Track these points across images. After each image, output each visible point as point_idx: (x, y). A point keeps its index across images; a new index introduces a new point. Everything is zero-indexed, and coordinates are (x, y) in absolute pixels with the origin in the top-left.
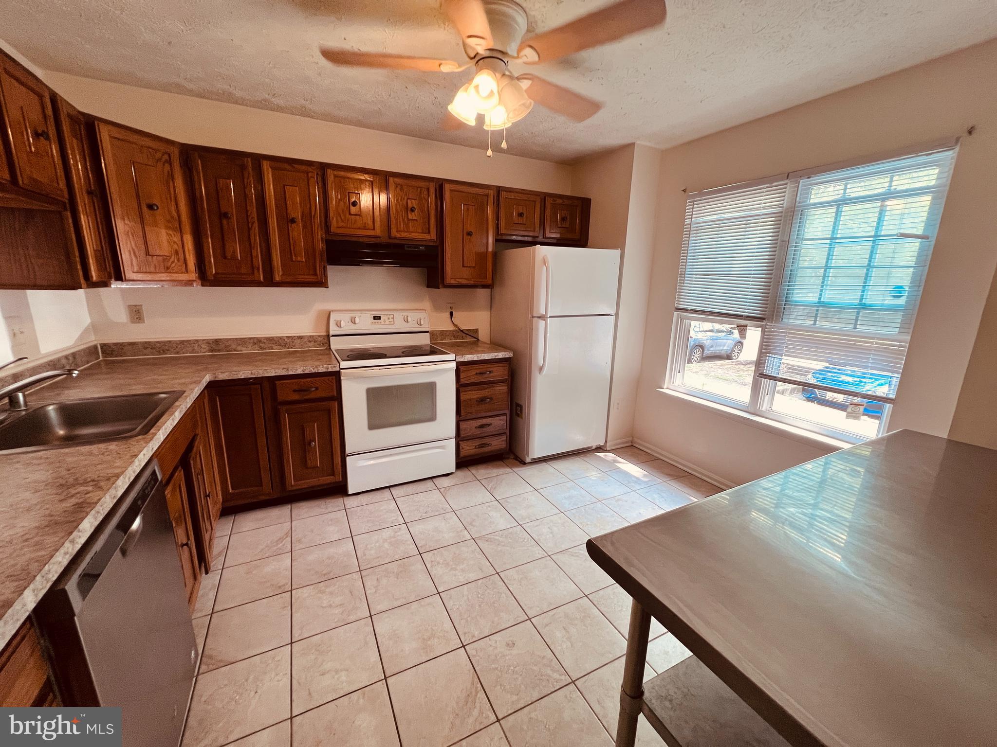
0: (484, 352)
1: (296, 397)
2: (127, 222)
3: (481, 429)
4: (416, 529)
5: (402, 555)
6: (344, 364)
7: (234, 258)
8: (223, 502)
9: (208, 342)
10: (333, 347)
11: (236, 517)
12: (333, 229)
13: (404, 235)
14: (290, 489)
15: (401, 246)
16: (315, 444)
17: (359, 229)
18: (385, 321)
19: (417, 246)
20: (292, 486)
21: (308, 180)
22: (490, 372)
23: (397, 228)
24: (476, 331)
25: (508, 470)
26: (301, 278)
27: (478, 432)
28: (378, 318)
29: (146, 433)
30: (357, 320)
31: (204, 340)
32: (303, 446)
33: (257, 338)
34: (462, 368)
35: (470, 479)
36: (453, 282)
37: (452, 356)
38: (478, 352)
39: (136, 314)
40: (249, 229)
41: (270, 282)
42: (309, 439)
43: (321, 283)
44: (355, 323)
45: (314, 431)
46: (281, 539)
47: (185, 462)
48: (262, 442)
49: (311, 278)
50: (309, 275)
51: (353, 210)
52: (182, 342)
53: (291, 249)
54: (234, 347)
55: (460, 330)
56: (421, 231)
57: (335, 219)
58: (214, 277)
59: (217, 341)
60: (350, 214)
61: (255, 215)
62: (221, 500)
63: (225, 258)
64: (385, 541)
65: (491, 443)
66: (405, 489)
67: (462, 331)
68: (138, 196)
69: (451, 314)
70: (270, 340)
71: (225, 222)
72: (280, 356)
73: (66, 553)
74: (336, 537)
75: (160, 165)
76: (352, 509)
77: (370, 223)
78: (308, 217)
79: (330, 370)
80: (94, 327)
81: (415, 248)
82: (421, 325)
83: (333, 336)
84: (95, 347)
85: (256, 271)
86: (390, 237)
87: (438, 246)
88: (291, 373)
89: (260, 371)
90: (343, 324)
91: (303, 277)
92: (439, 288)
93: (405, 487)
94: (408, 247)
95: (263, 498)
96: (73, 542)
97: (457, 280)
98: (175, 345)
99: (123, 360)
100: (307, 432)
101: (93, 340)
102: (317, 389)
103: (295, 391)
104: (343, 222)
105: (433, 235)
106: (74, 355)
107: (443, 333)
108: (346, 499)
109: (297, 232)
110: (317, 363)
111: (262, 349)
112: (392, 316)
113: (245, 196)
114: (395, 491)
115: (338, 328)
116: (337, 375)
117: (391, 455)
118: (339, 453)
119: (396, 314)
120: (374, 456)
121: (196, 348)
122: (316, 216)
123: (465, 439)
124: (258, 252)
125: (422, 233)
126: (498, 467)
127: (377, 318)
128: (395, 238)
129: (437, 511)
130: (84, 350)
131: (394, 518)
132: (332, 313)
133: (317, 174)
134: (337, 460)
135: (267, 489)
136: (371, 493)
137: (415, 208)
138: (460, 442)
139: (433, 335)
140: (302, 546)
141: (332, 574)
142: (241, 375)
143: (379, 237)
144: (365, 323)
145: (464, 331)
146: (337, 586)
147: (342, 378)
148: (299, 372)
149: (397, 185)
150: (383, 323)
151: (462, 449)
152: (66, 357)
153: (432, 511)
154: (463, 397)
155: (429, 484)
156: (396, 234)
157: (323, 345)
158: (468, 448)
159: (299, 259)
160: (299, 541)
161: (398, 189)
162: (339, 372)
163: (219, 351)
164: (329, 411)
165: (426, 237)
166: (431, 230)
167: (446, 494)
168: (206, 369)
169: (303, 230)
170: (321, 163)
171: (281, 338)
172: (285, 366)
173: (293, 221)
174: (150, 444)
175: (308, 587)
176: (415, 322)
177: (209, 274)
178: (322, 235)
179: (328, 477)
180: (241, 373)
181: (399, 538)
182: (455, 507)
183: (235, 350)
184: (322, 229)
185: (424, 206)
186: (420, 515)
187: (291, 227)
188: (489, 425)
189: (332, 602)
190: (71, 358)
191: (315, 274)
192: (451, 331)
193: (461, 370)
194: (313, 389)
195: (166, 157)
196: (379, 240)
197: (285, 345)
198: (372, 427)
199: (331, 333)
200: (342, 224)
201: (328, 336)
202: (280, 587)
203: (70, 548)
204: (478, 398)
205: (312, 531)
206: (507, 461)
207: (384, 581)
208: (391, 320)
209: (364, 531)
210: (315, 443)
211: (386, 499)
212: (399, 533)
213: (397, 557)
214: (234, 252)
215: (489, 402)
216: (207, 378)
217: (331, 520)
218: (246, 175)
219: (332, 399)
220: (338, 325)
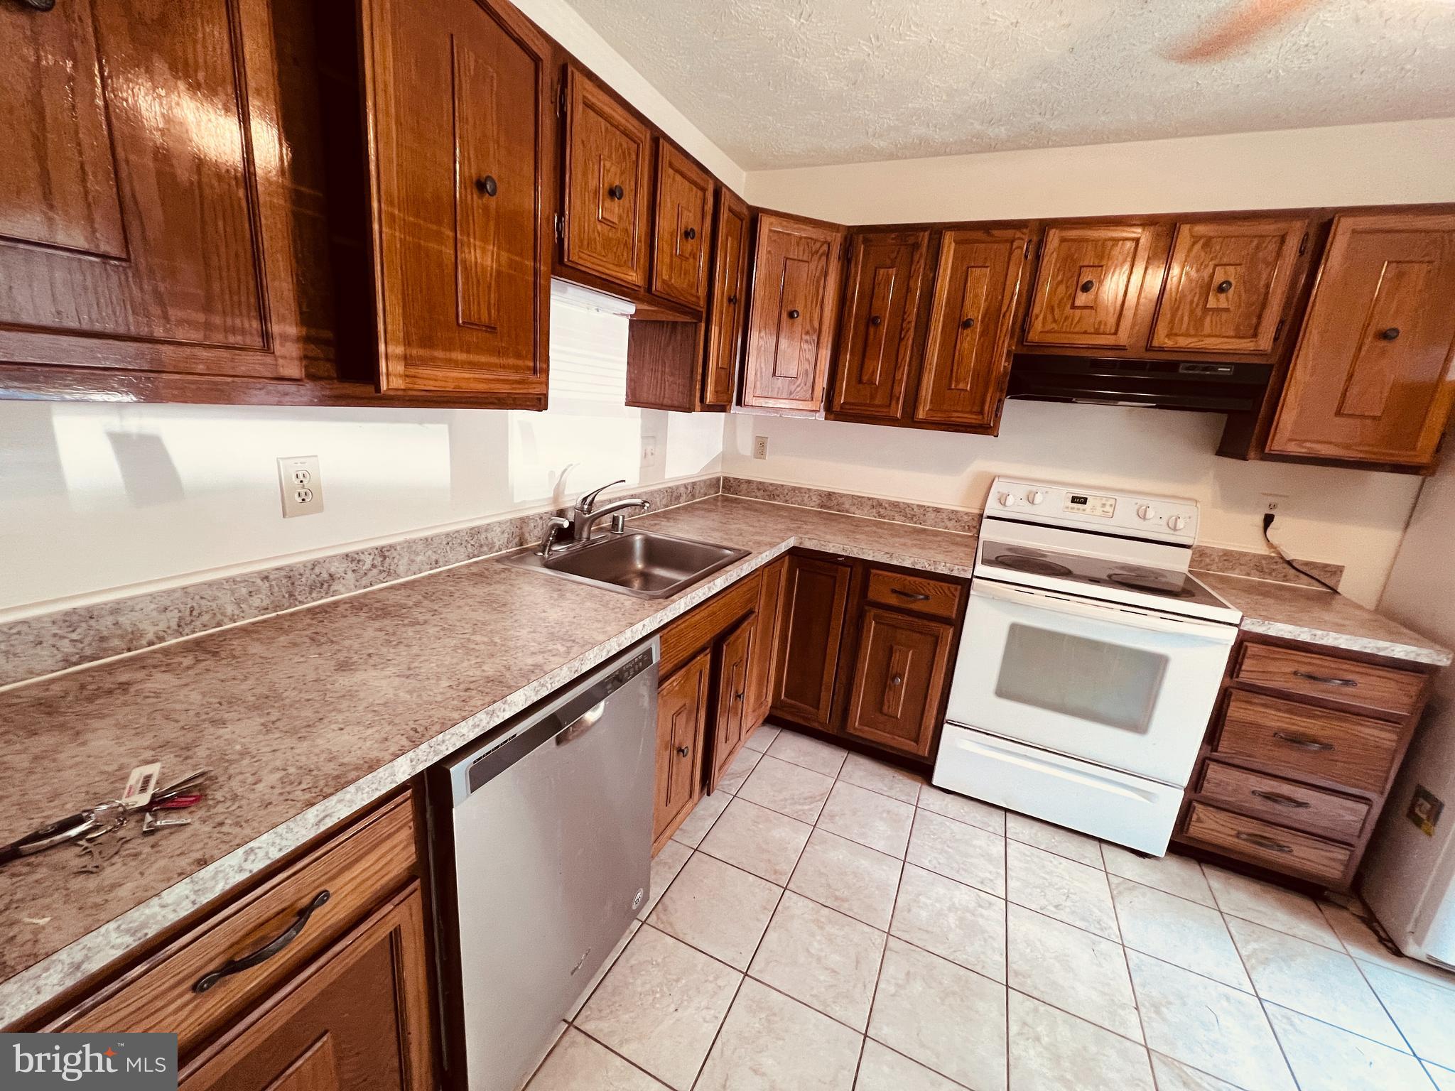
0: (1339, 628)
1: (893, 600)
2: (763, 334)
3: (1270, 803)
4: (1022, 926)
5: (972, 960)
6: (981, 570)
7: (872, 382)
8: (771, 707)
9: (820, 494)
10: (984, 535)
11: (782, 734)
12: (1034, 335)
13: (1183, 342)
14: (851, 731)
15: (1173, 366)
16: (903, 683)
17: (1085, 333)
18: (1093, 509)
19: (1212, 366)
20: (855, 729)
21: (1010, 253)
22: (1346, 682)
23: (1172, 329)
24: (1337, 571)
25: (1329, 938)
26: (957, 417)
27: (1259, 805)
28: (1083, 501)
29: (667, 598)
30: (1038, 499)
31: (816, 491)
32: (885, 679)
33: (878, 500)
34: (1253, 649)
35: (1196, 896)
36: (1293, 449)
37: (1234, 615)
38: (1320, 624)
39: (761, 447)
40: (901, 339)
41: (909, 420)
42: (894, 672)
43: (987, 427)
44: (1032, 503)
45: (907, 660)
46: (812, 799)
47: (717, 646)
48: (834, 647)
49: (973, 419)
50: (971, 412)
51: (1082, 299)
52: (794, 489)
53: (952, 370)
54: (847, 506)
55: (1282, 558)
56: (1232, 333)
57: (1041, 317)
58: (841, 408)
59: (830, 495)
60: (1073, 307)
61: (913, 317)
62: (770, 704)
63: (860, 381)
64: (952, 908)
65: (1293, 847)
66: (1034, 831)
67: (1289, 563)
68: (781, 302)
69: (1268, 520)
70: (895, 505)
71: (872, 330)
72: (895, 531)
73: (475, 726)
74: (880, 845)
75: (816, 258)
76: (926, 813)
77: (1112, 320)
78: (993, 315)
79: (955, 573)
80: (724, 458)
81: (1206, 369)
82: (1175, 529)
83: (989, 517)
84: (718, 479)
85: (894, 403)
86: (1149, 348)
87: (1271, 366)
88: (895, 562)
89: (854, 549)
90: (1010, 501)
91: (960, 415)
92: (1244, 458)
93: (1037, 825)
94: (1188, 369)
95: (816, 725)
96: (492, 714)
97: (1308, 445)
98: (786, 491)
99: (736, 499)
100: (896, 657)
101: (719, 472)
102: (927, 598)
103: (894, 591)
104: (1055, 321)
105: (1265, 341)
106: (694, 484)
107: (1229, 558)
108: (926, 788)
109: (970, 342)
110: (939, 557)
111: (880, 516)
112: (1112, 502)
113: (908, 290)
114: (1014, 824)
115: (1001, 507)
116: (964, 586)
117: (1026, 757)
118: (935, 712)
119: (1122, 500)
120: (993, 745)
121: (806, 499)
122: (1008, 314)
123: (1215, 804)
124: (904, 375)
125: (1238, 337)
126: (1296, 911)
127: (1079, 500)
128: (1161, 349)
129: (1083, 919)
130: (705, 481)
131: (988, 875)
132: (996, 480)
133: (1030, 241)
134: (930, 722)
135: (824, 716)
136: (972, 803)
137: (1229, 284)
138: (1195, 804)
139: (1200, 555)
140: (831, 827)
141: (846, 905)
142: (831, 549)
143: (1123, 348)
144: (1053, 506)
145: (1294, 564)
146: (842, 933)
147: (972, 592)
148: (907, 564)
149: (1195, 239)
150: (1088, 511)
151: (1199, 820)
152: (686, 486)
153: (1073, 912)
154: (1236, 711)
155: (1091, 849)
156: (1166, 340)
157: (969, 530)
158: (1214, 826)
159: (961, 386)
160: (832, 817)
161: (1198, 246)
162: (971, 580)
163: (829, 508)
164: (936, 640)
165: (1246, 345)
166: (1262, 329)
167: (1120, 893)
168: (795, 531)
169: (980, 338)
170: (1041, 221)
171: (909, 505)
172: (891, 551)
173: (967, 324)
174: (659, 615)
175: (807, 901)
176: (1163, 522)
177: (836, 403)
178: (1009, 346)
179: (908, 742)
180: (831, 545)
181: (981, 921)
182: (1129, 938)
183: (847, 512)
184: (1012, 337)
185: (1259, 278)
186: (1043, 902)
187: (962, 334)
188: (1300, 804)
189: (823, 954)
190: (689, 487)
191: (981, 412)
192: (1254, 555)
193: (1249, 652)
194: (921, 597)
195: (825, 247)
196: (1122, 353)
197: (912, 517)
198: (1001, 692)
199: (987, 513)
200: (1054, 325)
201: (981, 516)
202: (776, 872)
203: (485, 721)
204: (1283, 730)
205: (854, 813)
206: (1330, 912)
207: (918, 987)
208: (1108, 508)
209: (927, 864)
210: (902, 681)
211: (991, 829)
212: (985, 912)
213: (960, 958)
214: (874, 372)
215: (1316, 752)
216: (791, 542)
217: (888, 812)
218: (916, 257)
219: (946, 621)
220: (1002, 501)
